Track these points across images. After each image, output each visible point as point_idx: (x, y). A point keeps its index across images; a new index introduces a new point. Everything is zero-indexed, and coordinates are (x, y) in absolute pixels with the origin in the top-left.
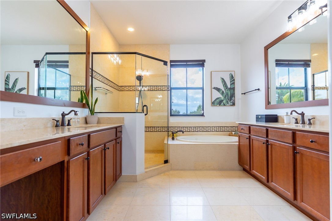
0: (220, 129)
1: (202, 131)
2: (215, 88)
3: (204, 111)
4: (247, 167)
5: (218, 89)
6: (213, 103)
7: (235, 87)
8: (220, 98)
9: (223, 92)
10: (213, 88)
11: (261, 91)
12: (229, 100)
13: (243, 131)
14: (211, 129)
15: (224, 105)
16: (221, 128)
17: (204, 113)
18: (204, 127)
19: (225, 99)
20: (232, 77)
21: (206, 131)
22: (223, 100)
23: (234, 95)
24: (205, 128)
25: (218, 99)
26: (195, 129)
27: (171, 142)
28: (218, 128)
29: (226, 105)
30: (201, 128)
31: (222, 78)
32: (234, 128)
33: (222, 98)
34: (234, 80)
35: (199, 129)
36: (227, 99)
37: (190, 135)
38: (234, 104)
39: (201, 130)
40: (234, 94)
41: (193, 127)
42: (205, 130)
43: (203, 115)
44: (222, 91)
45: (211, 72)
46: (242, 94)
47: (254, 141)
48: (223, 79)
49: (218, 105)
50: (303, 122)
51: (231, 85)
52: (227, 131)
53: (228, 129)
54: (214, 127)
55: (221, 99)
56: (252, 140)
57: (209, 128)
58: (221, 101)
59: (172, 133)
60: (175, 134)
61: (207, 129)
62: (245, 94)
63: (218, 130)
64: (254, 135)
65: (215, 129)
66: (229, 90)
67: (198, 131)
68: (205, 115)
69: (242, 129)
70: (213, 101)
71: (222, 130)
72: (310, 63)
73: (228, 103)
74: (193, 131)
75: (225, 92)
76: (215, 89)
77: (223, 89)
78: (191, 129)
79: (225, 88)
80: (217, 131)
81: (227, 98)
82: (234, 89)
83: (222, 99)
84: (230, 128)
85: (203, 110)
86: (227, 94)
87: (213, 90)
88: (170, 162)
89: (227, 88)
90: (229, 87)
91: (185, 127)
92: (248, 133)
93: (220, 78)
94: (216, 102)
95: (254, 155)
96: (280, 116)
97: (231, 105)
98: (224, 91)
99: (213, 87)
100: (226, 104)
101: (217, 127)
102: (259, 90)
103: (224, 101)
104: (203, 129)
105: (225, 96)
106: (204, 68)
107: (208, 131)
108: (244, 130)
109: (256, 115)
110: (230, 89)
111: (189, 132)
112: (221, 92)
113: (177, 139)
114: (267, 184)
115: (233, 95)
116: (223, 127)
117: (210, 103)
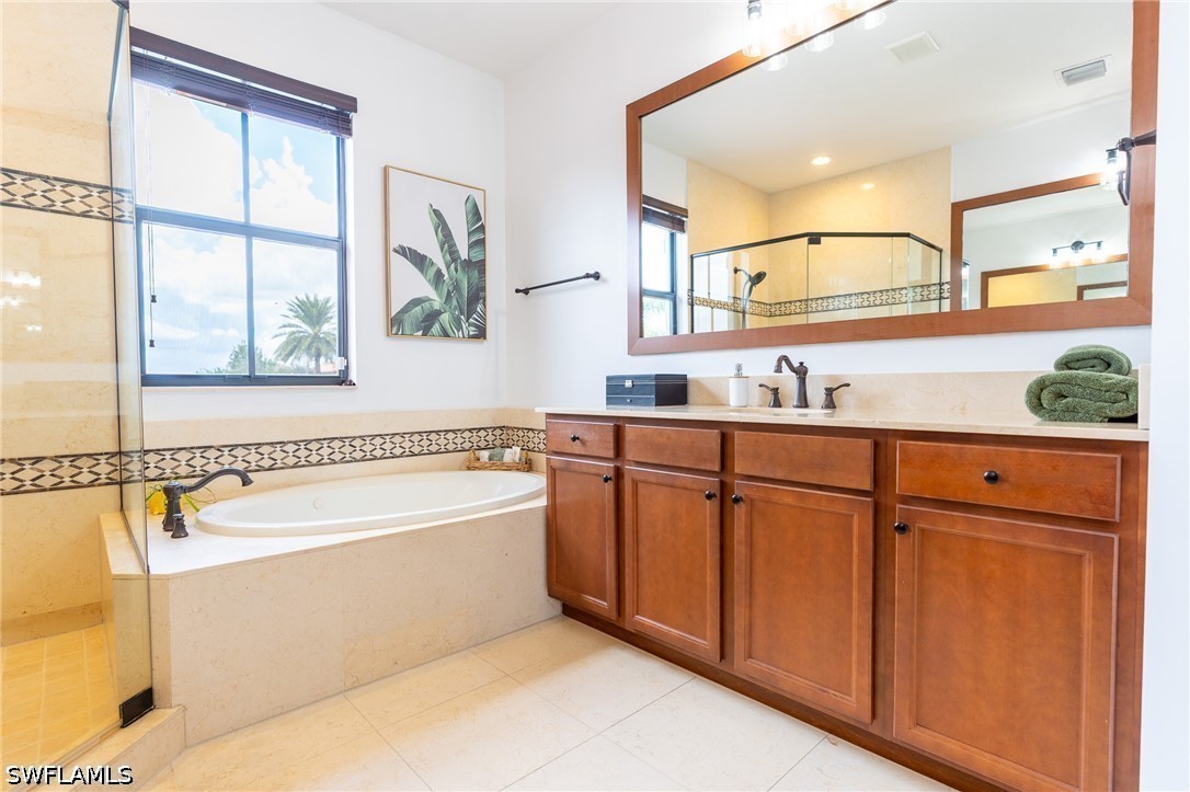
0: (425, 443)
1: (343, 461)
2: (403, 251)
3: (347, 358)
4: (603, 605)
5: (419, 260)
6: (395, 324)
7: (484, 260)
8: (428, 300)
9: (439, 274)
10: (396, 251)
11: (605, 281)
12: (462, 313)
13: (577, 448)
14: (388, 446)
15: (446, 335)
16: (433, 437)
17: (347, 367)
18: (354, 438)
19: (447, 308)
20: (475, 214)
21: (363, 460)
22: (439, 313)
23: (481, 294)
24: (357, 443)
25: (417, 305)
26: (303, 453)
27: (167, 557)
28: (416, 438)
29: (451, 334)
30: (337, 444)
31: (434, 210)
32: (482, 433)
33: (437, 303)
34: (482, 228)
35: (325, 451)
36: (455, 308)
37: (276, 487)
38: (481, 334)
39: (337, 457)
40: (484, 289)
41: (295, 443)
42: (358, 455)
43: (342, 380)
44: (433, 270)
45: (386, 170)
46: (517, 291)
47: (642, 489)
48: (437, 213)
49: (420, 333)
50: (803, 402)
51: (471, 246)
52: (455, 451)
53: (459, 441)
54: (402, 435)
55: (431, 304)
56: (635, 483)
57: (378, 441)
58: (432, 317)
59: (168, 491)
60: (183, 499)
61: (368, 448)
62: (526, 291)
63: (416, 450)
64: (639, 463)
65: (407, 444)
66: (462, 267)
67: (319, 463)
68: (353, 376)
69: (574, 439)
70: (395, 310)
71: (434, 448)
72: (684, 219)
73: (459, 328)
74: (295, 466)
75: (446, 277)
76: (404, 255)
77: (438, 259)
78: (278, 455)
79: (448, 257)
80: (414, 455)
81: (455, 302)
82: (481, 266)
83: (437, 306)
84: (467, 434)
85: (344, 352)
86: (457, 287)
87: (396, 259)
88: (175, 701)
89: (454, 260)
90: (464, 255)
91: (245, 446)
92: (611, 454)
93: (426, 209)
94: (408, 319)
95: (641, 548)
96: (697, 381)
97: (470, 337)
98: (444, 271)
99: (394, 244)
100: (450, 332)
101: (412, 434)
102: (597, 276)
103: (445, 318)
104: (347, 449)
105: (449, 293)
106: (349, 142)
107: (375, 458)
108: (583, 443)
109: (608, 379)
110: (468, 264)
111: (270, 469)
112: (432, 272)
113: (202, 526)
114: (723, 667)
115: (477, 295)
116: (437, 432)
117: (380, 322)
